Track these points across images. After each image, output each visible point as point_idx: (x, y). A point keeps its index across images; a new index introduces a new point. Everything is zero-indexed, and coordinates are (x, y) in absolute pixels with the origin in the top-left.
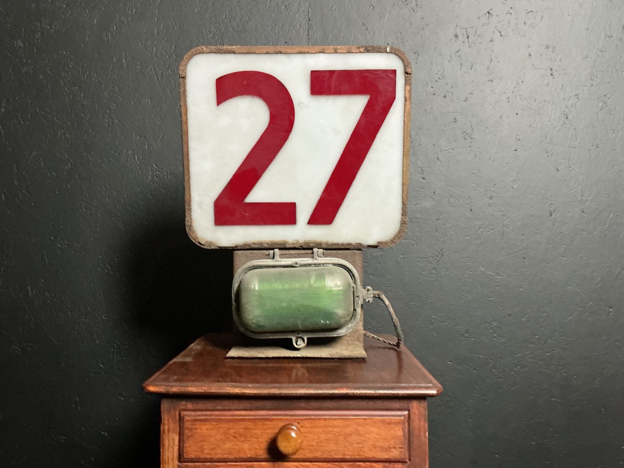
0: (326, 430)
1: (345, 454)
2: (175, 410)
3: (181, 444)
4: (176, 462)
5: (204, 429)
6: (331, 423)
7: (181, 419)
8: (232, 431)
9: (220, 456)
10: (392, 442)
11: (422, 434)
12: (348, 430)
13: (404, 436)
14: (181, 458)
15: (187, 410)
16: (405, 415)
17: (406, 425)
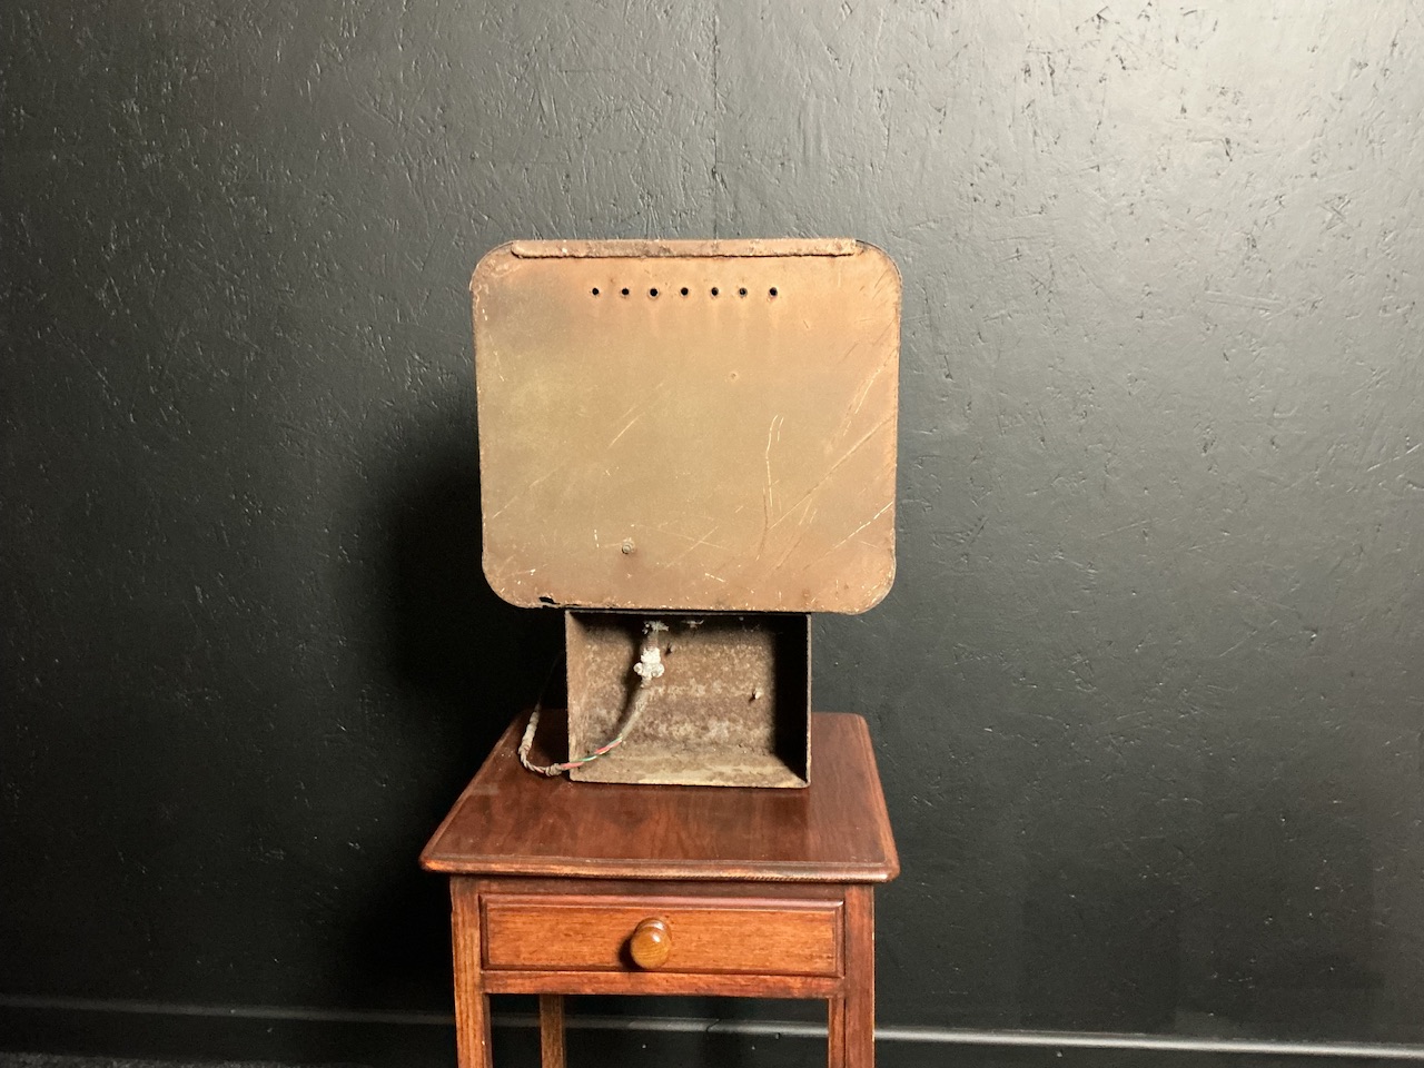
0: (710, 928)
1: (741, 965)
2: (472, 893)
3: (485, 944)
4: (478, 970)
5: (518, 923)
6: (719, 918)
7: (482, 907)
8: (562, 927)
9: (544, 963)
10: (816, 948)
11: (866, 935)
12: (748, 929)
13: (835, 938)
14: (484, 963)
15: (490, 893)
16: (837, 908)
17: (840, 924)
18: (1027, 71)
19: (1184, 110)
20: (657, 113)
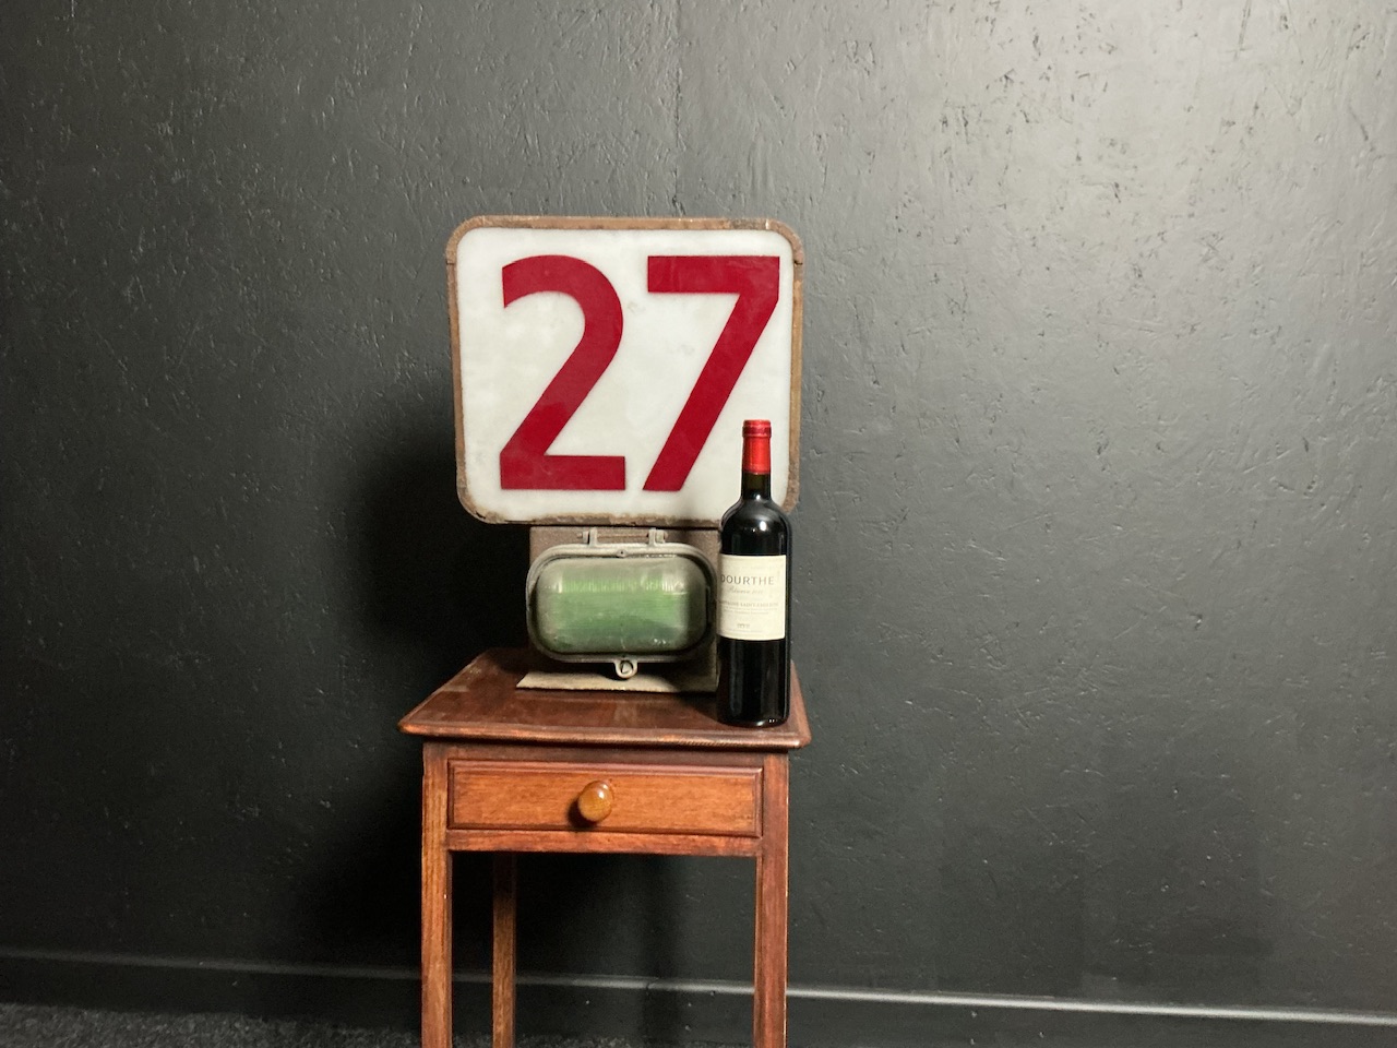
0: (649, 790)
1: (673, 824)
2: (442, 758)
3: (451, 804)
4: (444, 829)
5: (482, 785)
6: (656, 781)
7: (450, 770)
8: (520, 789)
9: (504, 822)
10: (738, 809)
11: (781, 799)
12: (680, 791)
13: (755, 801)
14: (450, 823)
15: (458, 759)
16: (757, 774)
17: (759, 786)
18: (945, 122)
19: (1079, 158)
20: (626, 150)
